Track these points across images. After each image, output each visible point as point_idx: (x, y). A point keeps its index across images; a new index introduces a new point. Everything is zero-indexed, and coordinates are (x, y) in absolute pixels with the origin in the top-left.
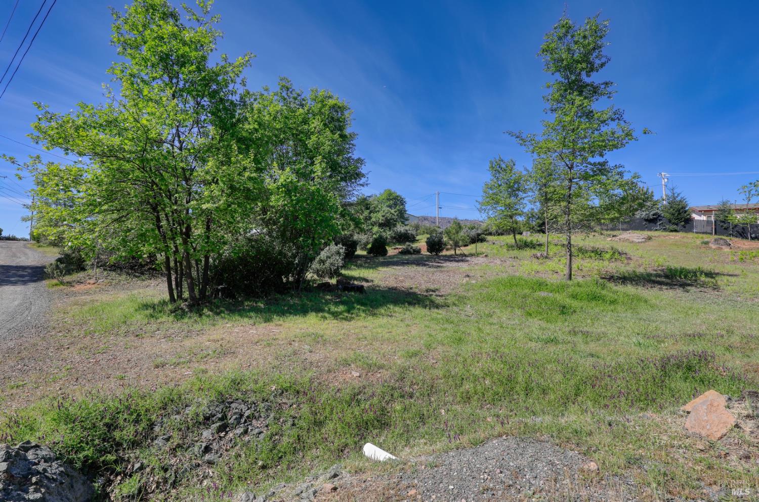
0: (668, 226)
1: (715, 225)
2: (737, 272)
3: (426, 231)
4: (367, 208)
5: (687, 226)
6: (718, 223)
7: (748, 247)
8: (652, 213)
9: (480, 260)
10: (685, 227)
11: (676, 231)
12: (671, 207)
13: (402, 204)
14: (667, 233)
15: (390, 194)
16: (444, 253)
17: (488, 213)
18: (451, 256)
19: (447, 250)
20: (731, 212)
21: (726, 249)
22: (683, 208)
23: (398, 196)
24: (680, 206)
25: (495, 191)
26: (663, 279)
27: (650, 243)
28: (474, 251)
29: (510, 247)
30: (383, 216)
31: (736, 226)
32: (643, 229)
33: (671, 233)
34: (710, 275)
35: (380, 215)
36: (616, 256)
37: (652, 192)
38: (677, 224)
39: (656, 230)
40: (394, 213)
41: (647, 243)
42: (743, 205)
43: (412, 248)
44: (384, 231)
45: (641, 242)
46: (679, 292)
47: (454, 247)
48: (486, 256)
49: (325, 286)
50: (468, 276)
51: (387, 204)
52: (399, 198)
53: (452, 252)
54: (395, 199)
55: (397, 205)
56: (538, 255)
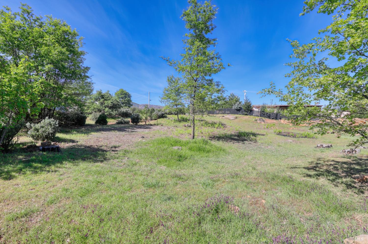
0: (244, 113)
1: (261, 113)
2: (265, 133)
3: (138, 112)
4: (103, 98)
5: (251, 113)
6: (262, 112)
7: (270, 122)
8: (239, 107)
9: (158, 127)
10: (250, 113)
11: (247, 115)
12: (246, 105)
13: (129, 97)
14: (244, 116)
15: (122, 92)
16: (140, 123)
17: (165, 103)
18: (143, 125)
19: (142, 122)
20: (266, 108)
21: (263, 123)
22: (250, 105)
23: (127, 93)
24: (249, 105)
25: (169, 92)
26: (236, 138)
27: (237, 120)
28: (156, 123)
29: (175, 121)
30: (112, 103)
31: (267, 113)
32: (235, 114)
33: (245, 116)
34: (254, 135)
35: (109, 102)
36: (220, 125)
37: (239, 98)
38: (247, 112)
39: (240, 114)
40: (119, 101)
41: (235, 120)
42: (270, 105)
43: (124, 121)
44: (112, 111)
45: (233, 119)
46: (241, 144)
47: (145, 120)
48: (162, 125)
49: (31, 148)
50: (143, 137)
51: (120, 96)
52: (128, 94)
53: (144, 123)
54: (125, 94)
55: (126, 97)
56: (187, 125)
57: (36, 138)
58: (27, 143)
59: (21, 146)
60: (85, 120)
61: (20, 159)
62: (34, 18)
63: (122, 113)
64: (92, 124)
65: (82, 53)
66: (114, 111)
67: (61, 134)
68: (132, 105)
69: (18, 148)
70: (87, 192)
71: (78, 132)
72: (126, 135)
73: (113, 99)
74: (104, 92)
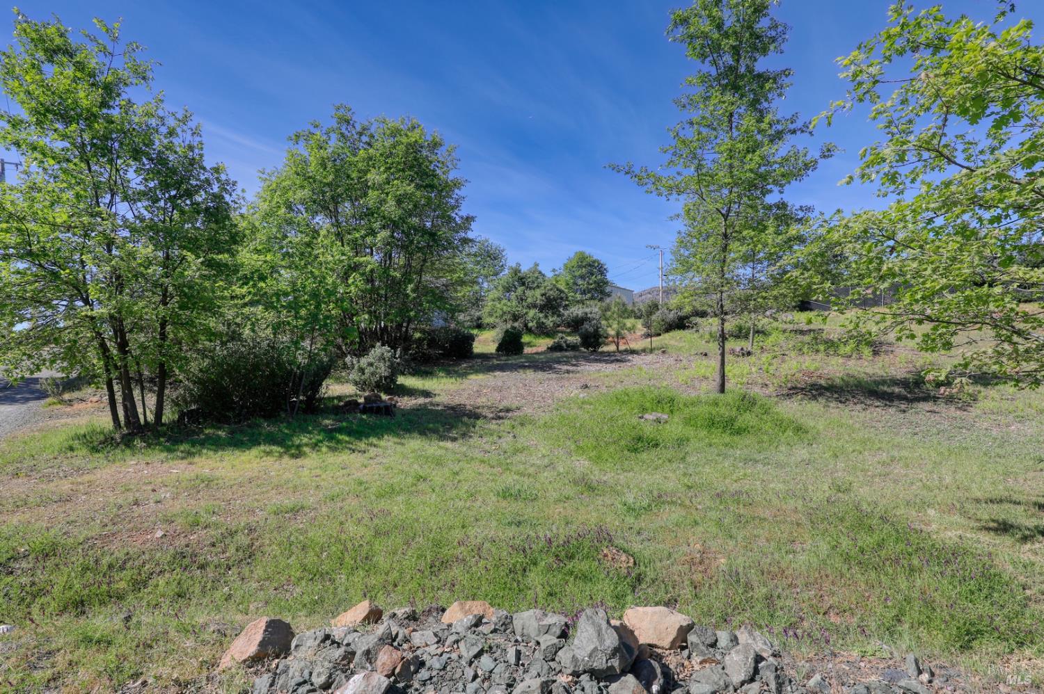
4: (523, 284)
9: (649, 358)
13: (602, 273)
15: (583, 259)
16: (605, 349)
18: (611, 354)
19: (607, 344)
23: (594, 262)
28: (649, 346)
30: (542, 295)
35: (538, 293)
36: (863, 347)
43: (566, 342)
44: (546, 317)
47: (616, 340)
48: (664, 352)
49: (350, 406)
50: (586, 387)
51: (577, 274)
52: (596, 264)
53: (612, 348)
54: (590, 265)
55: (592, 274)
56: (738, 349)
57: (362, 385)
58: (347, 397)
59: (336, 401)
60: (472, 345)
61: (327, 426)
62: (359, 128)
63: (572, 321)
64: (487, 354)
65: (457, 184)
66: (550, 317)
67: (414, 379)
68: (609, 295)
69: (330, 404)
70: (391, 492)
71: (449, 374)
72: (549, 379)
73: (546, 284)
74: (525, 269)
